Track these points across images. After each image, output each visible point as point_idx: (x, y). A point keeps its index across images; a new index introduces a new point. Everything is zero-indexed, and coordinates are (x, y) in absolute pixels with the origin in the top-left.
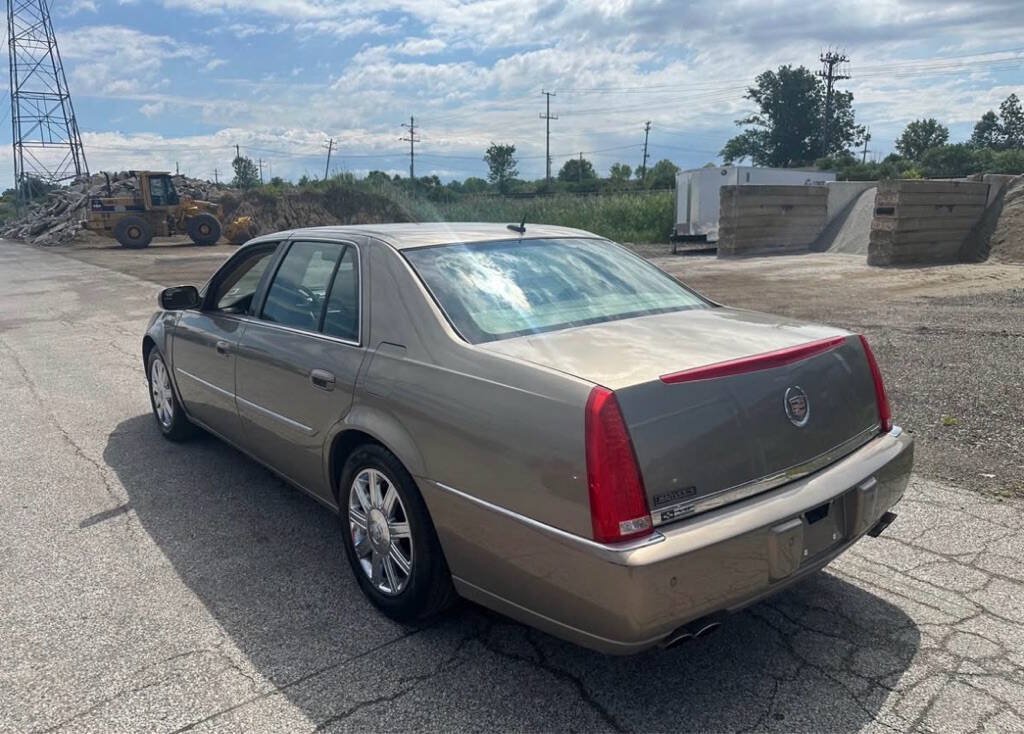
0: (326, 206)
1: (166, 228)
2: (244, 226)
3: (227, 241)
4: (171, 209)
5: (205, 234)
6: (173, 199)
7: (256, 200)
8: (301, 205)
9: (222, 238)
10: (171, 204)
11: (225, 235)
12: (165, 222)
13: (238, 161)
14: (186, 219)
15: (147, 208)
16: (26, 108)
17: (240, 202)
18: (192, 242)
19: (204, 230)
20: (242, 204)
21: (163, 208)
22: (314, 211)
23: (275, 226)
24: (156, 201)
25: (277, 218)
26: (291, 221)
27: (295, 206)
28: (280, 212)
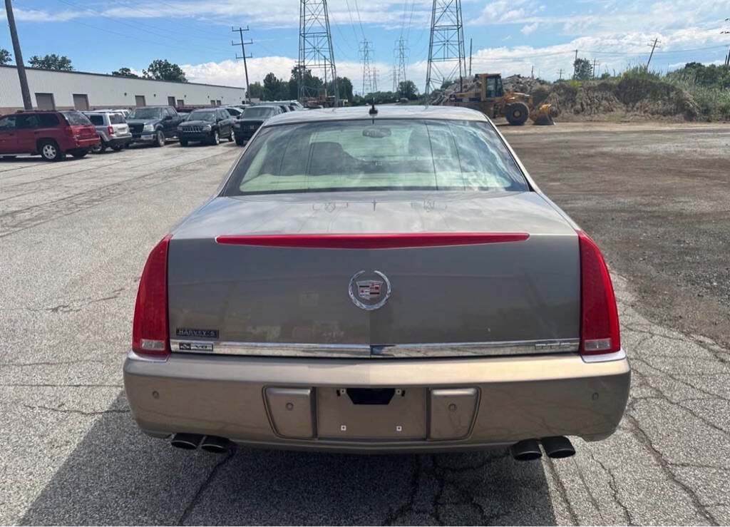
0: (617, 94)
1: (493, 113)
2: (545, 111)
3: (533, 122)
4: (497, 99)
5: (517, 117)
6: (499, 92)
7: (562, 91)
8: (596, 94)
9: (529, 119)
10: (498, 96)
11: (531, 118)
12: (492, 109)
13: (578, 62)
14: (507, 106)
15: (482, 100)
16: (438, 36)
17: (550, 93)
18: (507, 123)
19: (517, 114)
20: (550, 95)
21: (492, 99)
22: (606, 99)
23: (572, 110)
24: (489, 93)
25: (575, 105)
26: (585, 106)
27: (591, 94)
28: (578, 100)
